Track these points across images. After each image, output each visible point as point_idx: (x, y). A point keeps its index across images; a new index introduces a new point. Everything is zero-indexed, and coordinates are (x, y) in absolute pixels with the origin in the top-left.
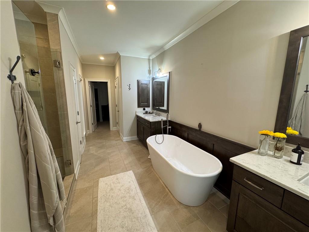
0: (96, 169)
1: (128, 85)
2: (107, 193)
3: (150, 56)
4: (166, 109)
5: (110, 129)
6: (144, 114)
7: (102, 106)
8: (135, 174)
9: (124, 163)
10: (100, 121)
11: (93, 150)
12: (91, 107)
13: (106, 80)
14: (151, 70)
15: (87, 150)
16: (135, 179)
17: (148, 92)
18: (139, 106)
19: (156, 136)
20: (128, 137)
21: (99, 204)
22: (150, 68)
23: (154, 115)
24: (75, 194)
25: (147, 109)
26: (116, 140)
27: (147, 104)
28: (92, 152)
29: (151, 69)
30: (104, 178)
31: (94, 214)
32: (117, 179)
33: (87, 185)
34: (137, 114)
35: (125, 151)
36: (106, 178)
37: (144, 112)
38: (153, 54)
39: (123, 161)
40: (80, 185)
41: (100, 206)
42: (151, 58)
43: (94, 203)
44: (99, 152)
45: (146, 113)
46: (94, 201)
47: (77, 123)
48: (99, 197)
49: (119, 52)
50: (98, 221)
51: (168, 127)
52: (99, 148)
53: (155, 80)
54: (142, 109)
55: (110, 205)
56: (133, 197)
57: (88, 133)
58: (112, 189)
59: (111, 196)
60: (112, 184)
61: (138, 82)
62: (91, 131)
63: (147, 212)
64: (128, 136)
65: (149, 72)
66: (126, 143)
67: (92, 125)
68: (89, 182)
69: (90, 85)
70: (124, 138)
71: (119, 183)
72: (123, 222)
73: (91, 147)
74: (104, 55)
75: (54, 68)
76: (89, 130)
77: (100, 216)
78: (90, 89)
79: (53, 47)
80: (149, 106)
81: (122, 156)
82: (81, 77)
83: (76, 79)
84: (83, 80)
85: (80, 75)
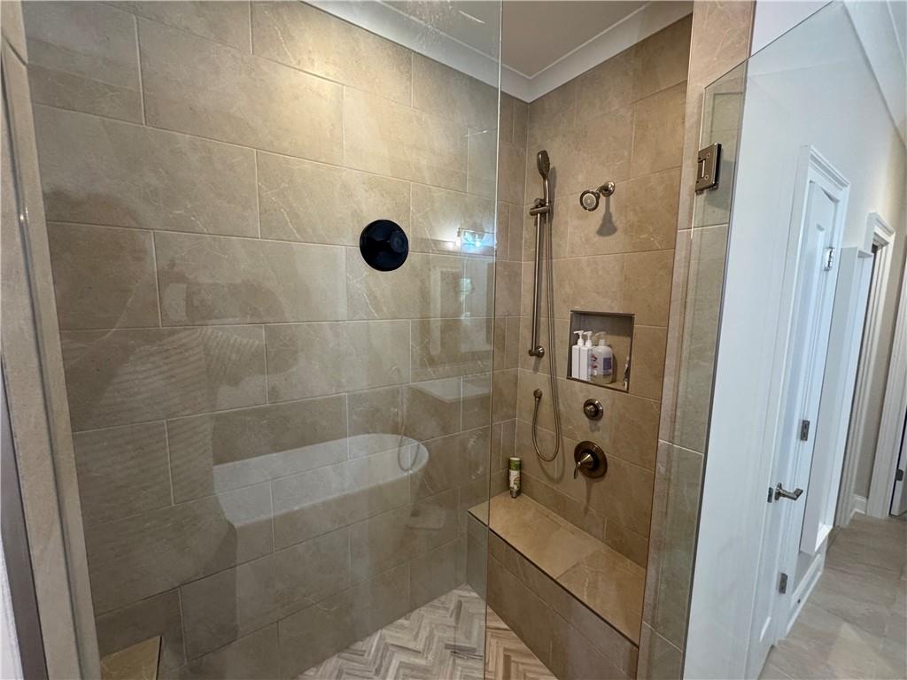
47: (777, 496)
67: (898, 477)
82: (885, 228)
83: (837, 246)
84: (891, 240)
85: (879, 222)
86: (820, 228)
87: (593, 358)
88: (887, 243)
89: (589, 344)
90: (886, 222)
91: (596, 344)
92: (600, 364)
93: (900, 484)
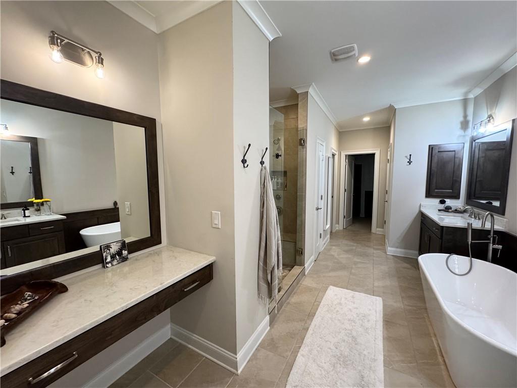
0: (331, 274)
1: (406, 157)
2: (332, 304)
3: (466, 93)
4: (499, 206)
5: (371, 230)
6: (439, 210)
7: (366, 191)
8: (385, 306)
9: (373, 284)
10: (361, 216)
11: (336, 252)
12: (345, 191)
13: (372, 150)
14: (471, 120)
15: (327, 250)
16: (382, 311)
17: (456, 166)
18: (429, 194)
19: (449, 256)
20: (399, 250)
21: (319, 310)
22: (465, 116)
23: (466, 215)
24: (300, 288)
25: (449, 202)
26: (374, 248)
27: (452, 192)
28: (333, 253)
29: (470, 118)
30: (335, 288)
31: (311, 315)
32: (353, 297)
33: (314, 285)
34: (421, 209)
35: (384, 268)
36: (338, 288)
37: (442, 206)
38: (475, 87)
39: (374, 281)
40: (307, 282)
41: (321, 312)
42: (471, 96)
43: (316, 306)
44: (342, 256)
45: (447, 209)
46: (315, 304)
47: (318, 209)
48: (322, 304)
49: (392, 104)
50: (312, 324)
51: (491, 247)
52: (344, 251)
53: (476, 141)
54: (438, 200)
55: (331, 318)
56: (367, 329)
57: (337, 229)
58: (340, 304)
59: (336, 310)
60: (343, 299)
61: (431, 148)
62: (340, 227)
63: (381, 358)
64: (397, 248)
65: (465, 125)
66: (392, 257)
67: (344, 218)
68: (317, 283)
69: (347, 160)
70: (389, 248)
71: (354, 303)
72: (339, 343)
73: (334, 247)
74: (371, 114)
75: (300, 147)
76: (338, 225)
77: (316, 321)
78: (347, 166)
79: (300, 126)
80: (456, 196)
81: (375, 273)
82: (335, 150)
83: (324, 155)
84: (337, 153)
85: (333, 149)
86: (320, 151)
87: (277, 183)
88: (336, 154)
89: (276, 179)
90: (335, 149)
91: (278, 179)
92: (280, 184)
93: (345, 219)
